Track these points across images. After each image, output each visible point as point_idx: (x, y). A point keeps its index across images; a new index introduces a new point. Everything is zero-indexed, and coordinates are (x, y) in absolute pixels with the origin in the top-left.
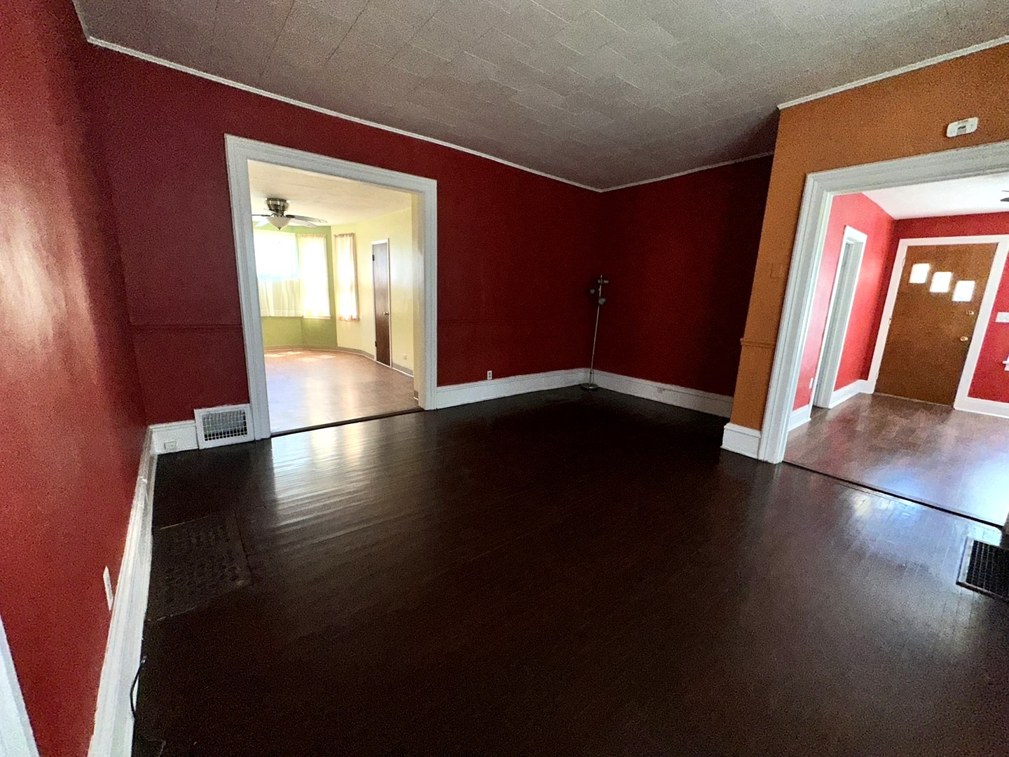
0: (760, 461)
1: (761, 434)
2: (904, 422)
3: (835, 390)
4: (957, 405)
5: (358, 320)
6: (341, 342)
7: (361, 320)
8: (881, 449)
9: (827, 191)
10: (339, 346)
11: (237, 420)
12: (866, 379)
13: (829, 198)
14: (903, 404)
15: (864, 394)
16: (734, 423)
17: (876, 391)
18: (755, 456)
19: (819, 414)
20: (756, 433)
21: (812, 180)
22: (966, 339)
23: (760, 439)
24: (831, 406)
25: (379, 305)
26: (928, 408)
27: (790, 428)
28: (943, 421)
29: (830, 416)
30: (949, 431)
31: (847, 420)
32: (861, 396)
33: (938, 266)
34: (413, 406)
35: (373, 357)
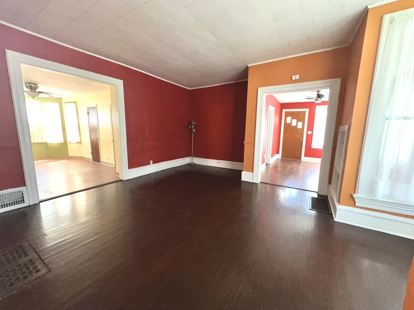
0: (254, 183)
1: (253, 174)
2: (290, 166)
3: (271, 157)
4: (302, 160)
5: (80, 142)
6: (71, 153)
7: (82, 143)
8: (286, 175)
9: (264, 93)
10: (69, 155)
11: (18, 196)
12: (279, 154)
13: (265, 96)
14: (289, 161)
15: (279, 159)
16: (245, 171)
17: (282, 157)
18: (252, 182)
19: (268, 166)
20: (251, 173)
21: (260, 90)
22: (302, 139)
23: (253, 175)
24: (270, 164)
25: (93, 135)
26: (295, 161)
27: (261, 171)
28: (299, 164)
29: (271, 166)
30: (301, 167)
31: (275, 167)
32: (278, 159)
33: (293, 118)
34: (117, 179)
35: (90, 159)
